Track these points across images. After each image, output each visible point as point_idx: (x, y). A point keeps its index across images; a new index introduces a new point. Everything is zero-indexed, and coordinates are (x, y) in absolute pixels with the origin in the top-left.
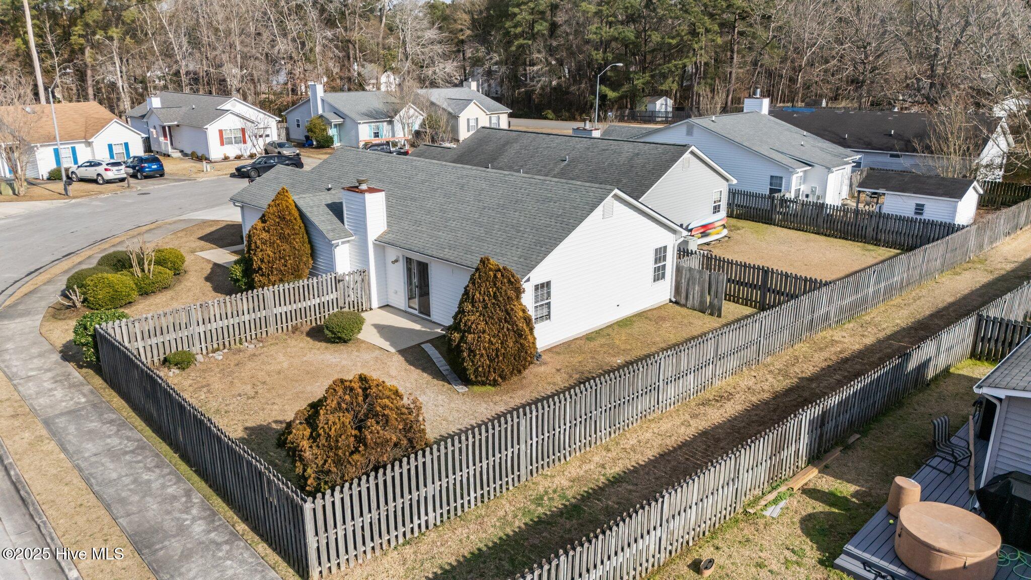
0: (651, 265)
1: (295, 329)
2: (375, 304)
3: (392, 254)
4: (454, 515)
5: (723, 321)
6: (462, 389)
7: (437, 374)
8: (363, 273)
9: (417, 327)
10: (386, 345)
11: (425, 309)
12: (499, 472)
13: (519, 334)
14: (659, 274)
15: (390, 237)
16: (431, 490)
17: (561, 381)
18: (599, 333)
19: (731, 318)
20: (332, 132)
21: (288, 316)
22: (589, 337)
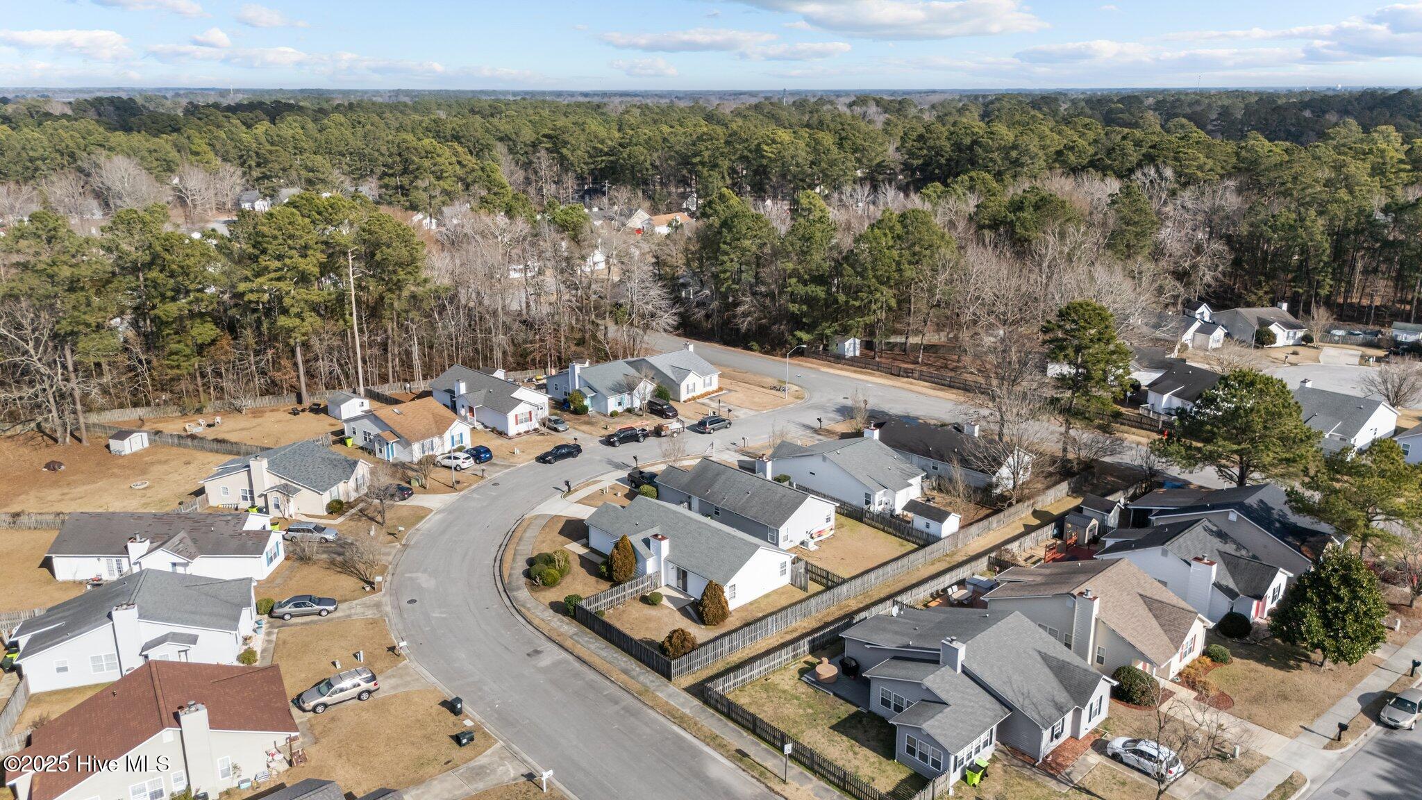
0: (779, 570)
1: (635, 598)
2: (663, 584)
3: (671, 565)
4: (705, 667)
5: (808, 594)
6: (703, 627)
7: (694, 620)
8: (658, 572)
9: (682, 597)
10: (671, 606)
11: (685, 589)
12: (717, 655)
13: (723, 608)
14: (783, 573)
15: (670, 558)
16: (699, 660)
17: (738, 624)
18: (755, 601)
19: (812, 592)
20: (587, 402)
21: (632, 593)
22: (751, 604)
